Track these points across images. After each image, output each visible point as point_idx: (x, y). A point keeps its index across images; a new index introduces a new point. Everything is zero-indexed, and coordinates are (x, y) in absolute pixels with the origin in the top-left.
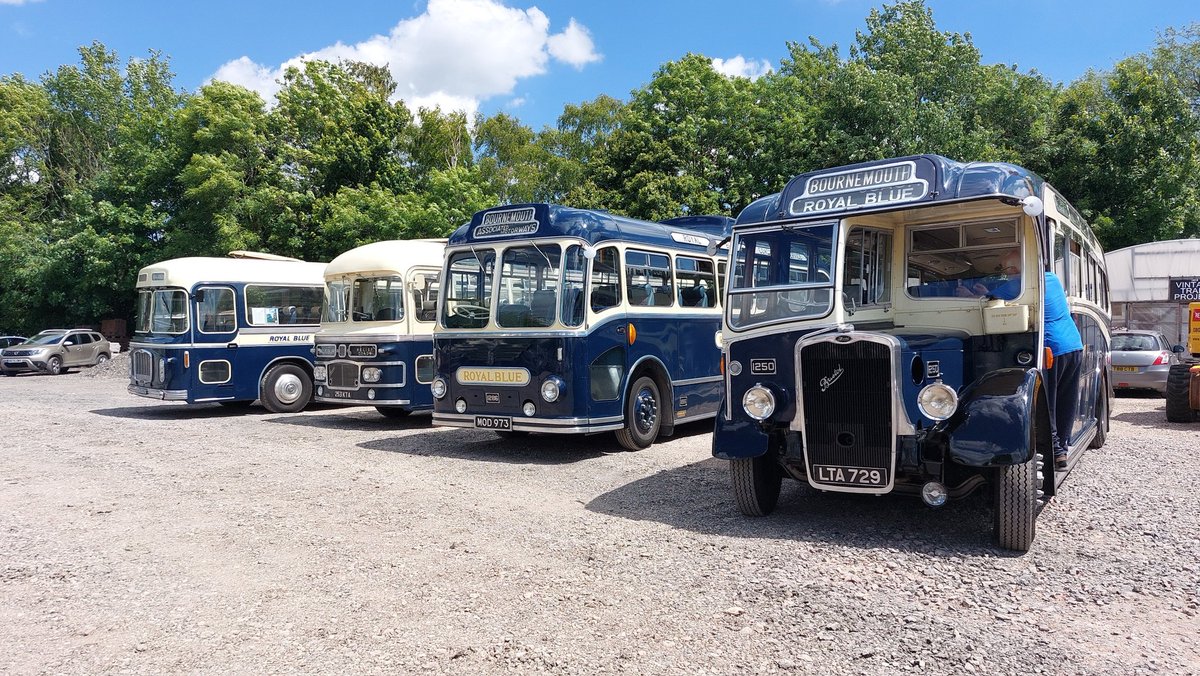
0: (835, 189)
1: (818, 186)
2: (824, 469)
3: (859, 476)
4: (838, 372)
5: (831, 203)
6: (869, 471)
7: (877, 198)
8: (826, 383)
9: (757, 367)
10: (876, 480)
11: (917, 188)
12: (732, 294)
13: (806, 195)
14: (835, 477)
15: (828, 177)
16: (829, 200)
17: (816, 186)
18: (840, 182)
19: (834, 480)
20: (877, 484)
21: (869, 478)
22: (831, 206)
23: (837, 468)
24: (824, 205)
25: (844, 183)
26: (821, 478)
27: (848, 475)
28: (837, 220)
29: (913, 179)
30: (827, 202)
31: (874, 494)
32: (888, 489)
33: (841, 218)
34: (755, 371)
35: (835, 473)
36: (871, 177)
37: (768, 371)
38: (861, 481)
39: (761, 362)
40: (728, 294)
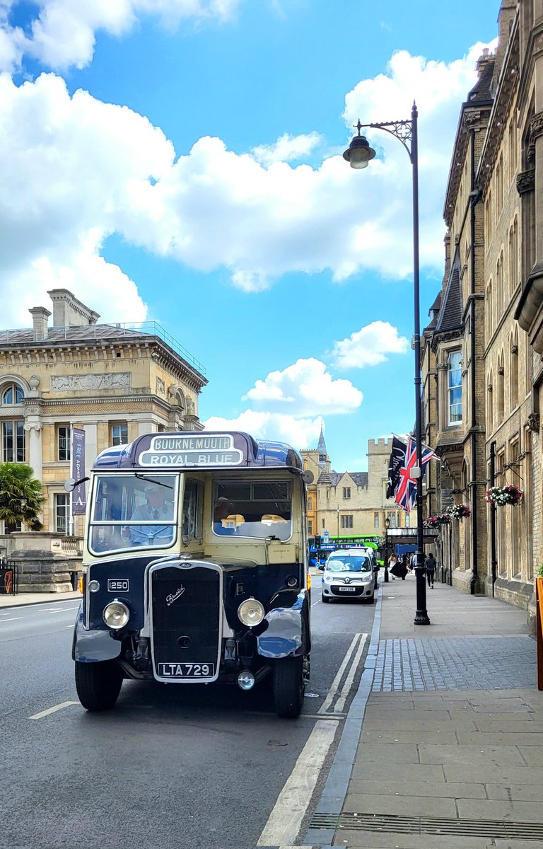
0: (174, 449)
1: (161, 444)
2: (167, 666)
3: (193, 670)
4: (180, 591)
5: (172, 459)
6: (201, 666)
7: (207, 459)
8: (171, 599)
9: (115, 585)
10: (205, 672)
11: (235, 455)
12: (93, 525)
13: (152, 450)
14: (175, 672)
15: (168, 439)
16: (170, 456)
17: (159, 444)
18: (178, 444)
19: (174, 675)
20: (205, 676)
21: (201, 671)
22: (172, 462)
23: (177, 665)
24: (167, 460)
25: (181, 445)
26: (165, 673)
27: (185, 669)
28: (178, 473)
29: (232, 449)
30: (169, 457)
31: (204, 683)
32: (214, 679)
33: (181, 471)
34: (111, 589)
35: (175, 669)
36: (202, 442)
37: (122, 589)
38: (195, 673)
39: (116, 582)
40: (89, 525)
